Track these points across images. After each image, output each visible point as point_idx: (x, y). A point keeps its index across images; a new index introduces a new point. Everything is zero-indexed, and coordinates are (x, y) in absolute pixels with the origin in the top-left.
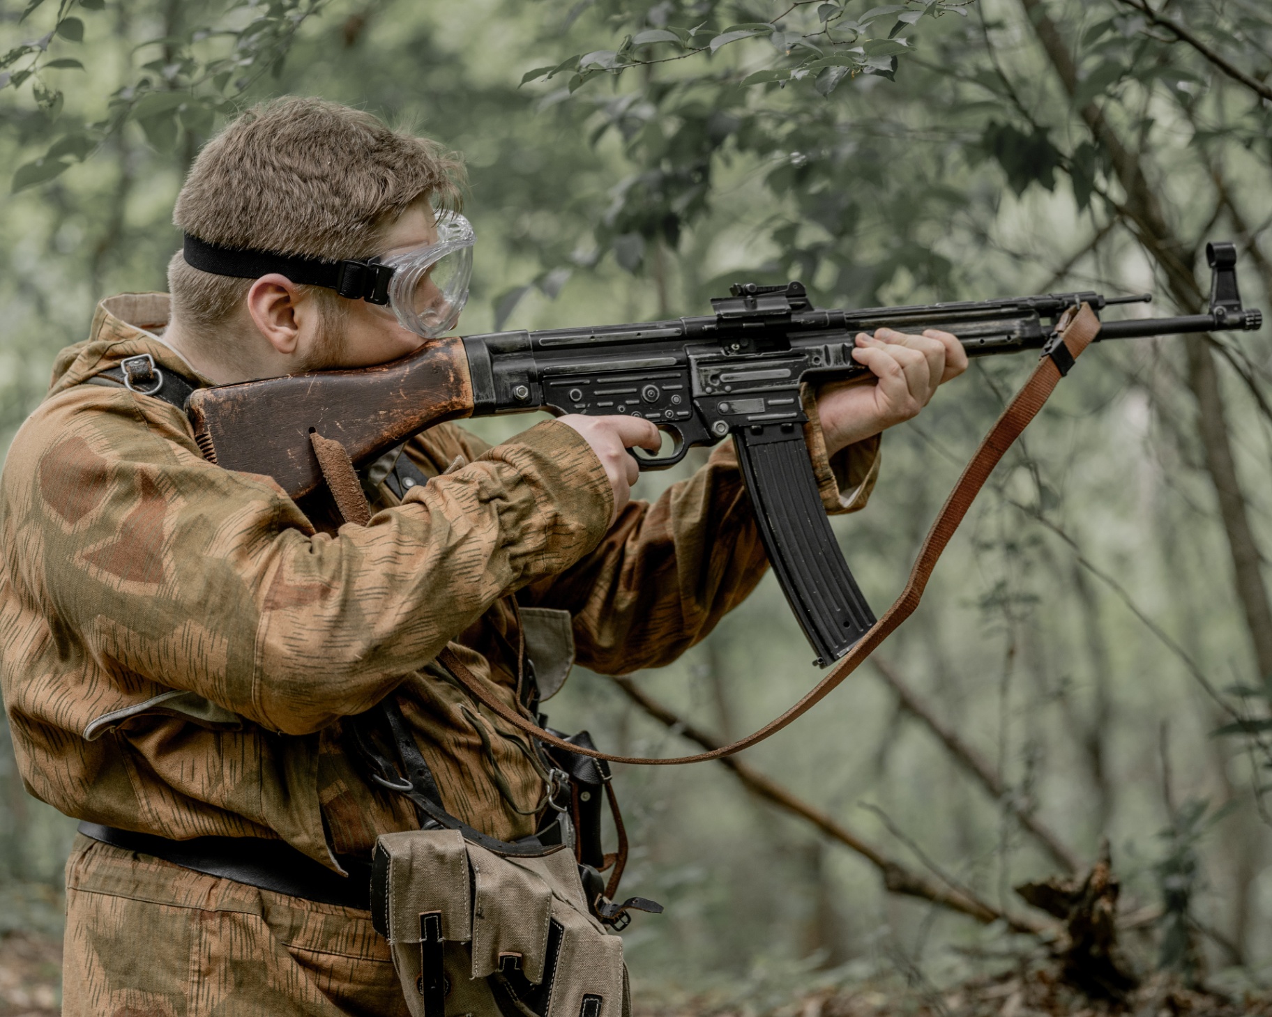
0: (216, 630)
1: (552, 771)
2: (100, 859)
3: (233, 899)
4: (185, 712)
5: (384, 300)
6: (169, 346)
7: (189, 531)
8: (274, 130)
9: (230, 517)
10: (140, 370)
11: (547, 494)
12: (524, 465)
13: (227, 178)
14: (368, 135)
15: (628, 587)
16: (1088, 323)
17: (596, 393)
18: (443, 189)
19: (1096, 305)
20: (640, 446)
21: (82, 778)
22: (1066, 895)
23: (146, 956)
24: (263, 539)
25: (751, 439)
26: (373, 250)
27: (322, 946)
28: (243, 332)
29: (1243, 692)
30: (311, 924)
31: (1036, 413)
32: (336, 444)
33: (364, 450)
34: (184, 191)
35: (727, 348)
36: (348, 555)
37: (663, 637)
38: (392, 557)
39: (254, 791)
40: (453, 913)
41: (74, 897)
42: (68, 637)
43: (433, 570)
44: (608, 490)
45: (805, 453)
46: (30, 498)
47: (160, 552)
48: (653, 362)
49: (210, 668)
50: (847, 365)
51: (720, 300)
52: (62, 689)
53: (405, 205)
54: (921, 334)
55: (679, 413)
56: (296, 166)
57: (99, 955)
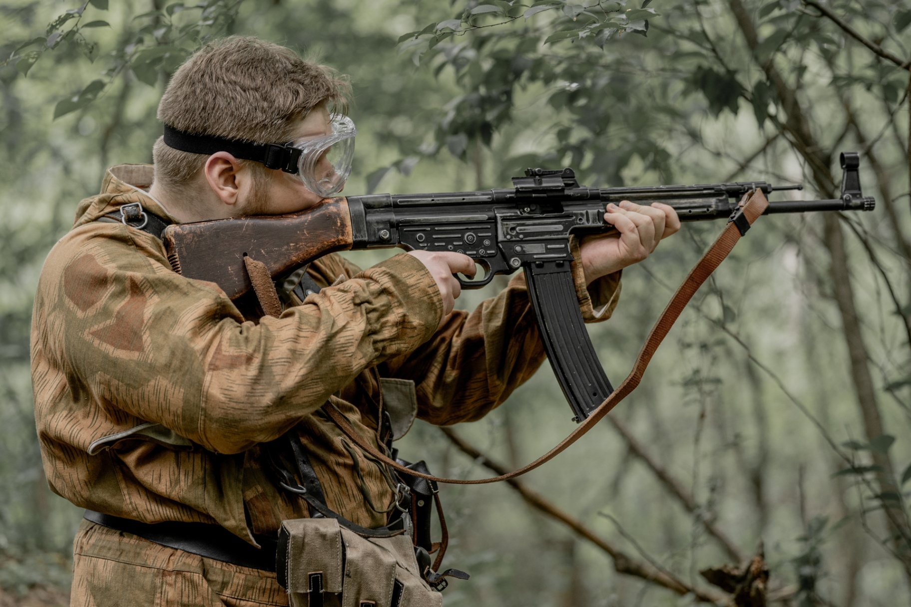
0: (176, 383)
1: (399, 485)
2: (98, 535)
3: (184, 563)
4: (156, 438)
5: (295, 170)
6: (152, 198)
7: (160, 318)
8: (225, 57)
9: (188, 309)
10: (133, 213)
11: (399, 301)
12: (385, 282)
13: (193, 88)
14: (287, 62)
15: (453, 368)
16: (760, 202)
17: (434, 236)
18: (336, 99)
19: (766, 191)
20: (462, 273)
21: (86, 480)
22: (734, 577)
23: (125, 599)
24: (209, 324)
25: (535, 271)
26: (289, 137)
27: (243, 595)
28: (201, 189)
29: (855, 446)
30: (236, 581)
31: (723, 259)
32: (261, 264)
33: (280, 268)
34: (165, 97)
35: (521, 210)
36: (265, 336)
37: (476, 401)
38: (294, 339)
39: (200, 491)
40: (331, 573)
41: (79, 560)
42: (79, 386)
43: (321, 348)
44: (440, 300)
45: (571, 281)
46: (57, 295)
47: (141, 331)
48: (472, 218)
49: (172, 409)
50: (600, 224)
51: (518, 178)
52: (74, 421)
53: (310, 108)
54: (650, 205)
55: (488, 252)
56: (239, 81)
57: (94, 598)
